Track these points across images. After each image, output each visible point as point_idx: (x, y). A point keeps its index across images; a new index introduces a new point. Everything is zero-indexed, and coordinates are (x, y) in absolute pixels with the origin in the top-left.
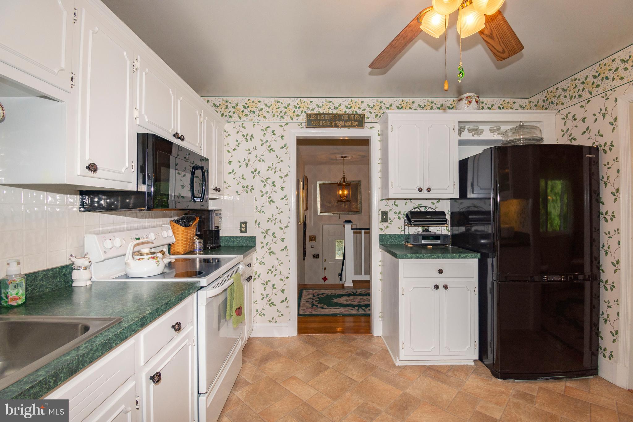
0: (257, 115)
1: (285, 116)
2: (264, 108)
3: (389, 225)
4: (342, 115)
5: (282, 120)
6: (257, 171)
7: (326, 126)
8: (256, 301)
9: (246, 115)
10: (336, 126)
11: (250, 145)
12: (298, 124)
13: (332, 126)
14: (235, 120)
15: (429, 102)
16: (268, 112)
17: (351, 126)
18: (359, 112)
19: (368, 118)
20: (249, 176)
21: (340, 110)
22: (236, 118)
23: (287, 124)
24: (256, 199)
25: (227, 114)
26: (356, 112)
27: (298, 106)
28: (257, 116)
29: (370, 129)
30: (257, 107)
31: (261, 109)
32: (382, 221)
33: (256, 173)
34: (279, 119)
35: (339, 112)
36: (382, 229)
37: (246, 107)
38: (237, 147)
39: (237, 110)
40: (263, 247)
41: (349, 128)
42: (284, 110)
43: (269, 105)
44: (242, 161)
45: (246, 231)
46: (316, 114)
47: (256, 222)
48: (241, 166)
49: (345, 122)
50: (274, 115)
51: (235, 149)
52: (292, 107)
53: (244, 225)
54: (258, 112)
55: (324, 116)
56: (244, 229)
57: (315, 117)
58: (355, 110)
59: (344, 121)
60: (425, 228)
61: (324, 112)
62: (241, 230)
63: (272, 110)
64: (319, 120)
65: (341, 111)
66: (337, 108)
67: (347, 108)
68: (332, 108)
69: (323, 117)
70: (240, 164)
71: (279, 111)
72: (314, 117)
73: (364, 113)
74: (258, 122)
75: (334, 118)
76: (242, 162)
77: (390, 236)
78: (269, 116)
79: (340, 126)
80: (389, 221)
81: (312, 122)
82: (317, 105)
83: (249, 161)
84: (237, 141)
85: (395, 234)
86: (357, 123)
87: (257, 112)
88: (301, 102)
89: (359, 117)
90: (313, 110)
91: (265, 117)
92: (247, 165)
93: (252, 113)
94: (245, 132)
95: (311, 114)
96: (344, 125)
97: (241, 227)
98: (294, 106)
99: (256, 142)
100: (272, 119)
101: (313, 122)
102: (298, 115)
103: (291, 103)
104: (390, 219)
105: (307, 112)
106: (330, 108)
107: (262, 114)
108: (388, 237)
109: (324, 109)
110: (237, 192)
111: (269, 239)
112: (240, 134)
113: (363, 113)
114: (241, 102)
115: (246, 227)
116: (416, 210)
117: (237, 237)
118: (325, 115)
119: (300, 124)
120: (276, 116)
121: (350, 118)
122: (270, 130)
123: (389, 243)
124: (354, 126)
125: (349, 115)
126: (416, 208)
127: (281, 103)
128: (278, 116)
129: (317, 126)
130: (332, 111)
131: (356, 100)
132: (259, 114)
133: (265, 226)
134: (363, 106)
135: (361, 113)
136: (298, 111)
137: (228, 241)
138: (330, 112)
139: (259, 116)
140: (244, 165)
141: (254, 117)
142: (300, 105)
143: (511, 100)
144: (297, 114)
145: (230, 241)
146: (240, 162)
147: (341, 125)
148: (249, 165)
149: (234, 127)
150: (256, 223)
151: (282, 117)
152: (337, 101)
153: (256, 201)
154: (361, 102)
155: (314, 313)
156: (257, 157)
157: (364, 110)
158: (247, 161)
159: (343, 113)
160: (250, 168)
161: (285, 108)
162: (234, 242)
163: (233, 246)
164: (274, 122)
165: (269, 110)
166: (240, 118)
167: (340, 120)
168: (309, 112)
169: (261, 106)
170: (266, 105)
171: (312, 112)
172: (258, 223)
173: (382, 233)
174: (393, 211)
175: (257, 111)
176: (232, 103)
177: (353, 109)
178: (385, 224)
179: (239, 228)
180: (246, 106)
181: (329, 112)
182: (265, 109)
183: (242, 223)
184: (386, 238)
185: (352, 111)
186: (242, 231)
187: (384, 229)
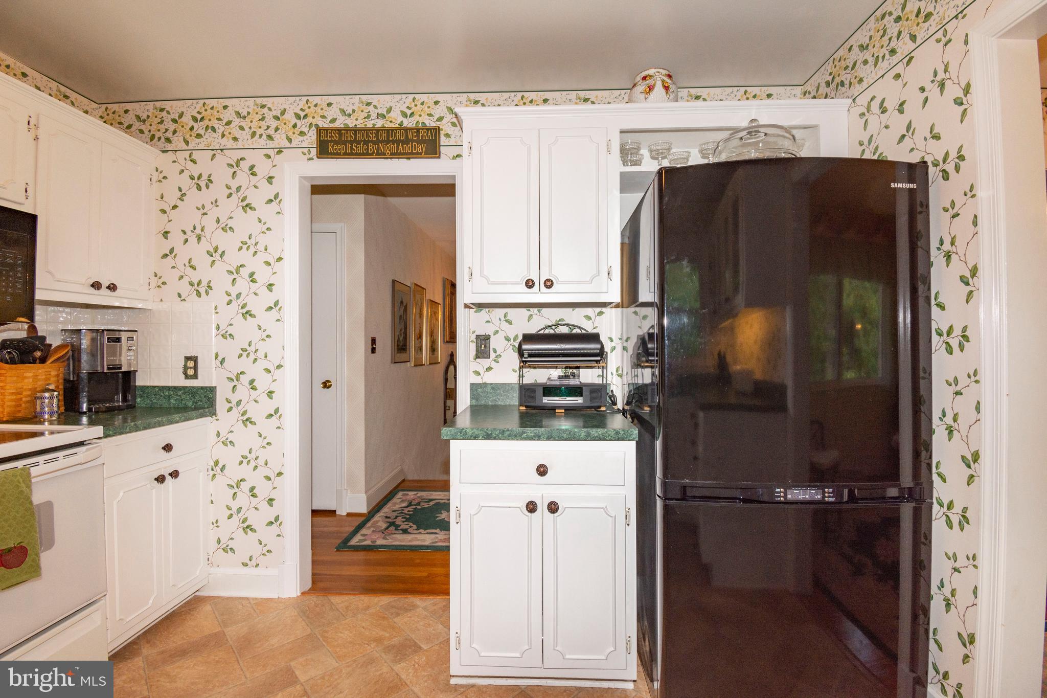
0: (220, 134)
1: (276, 136)
2: (234, 120)
3: (493, 365)
4: (392, 130)
5: (271, 144)
6: (220, 252)
7: (360, 154)
8: (217, 522)
9: (199, 136)
10: (380, 155)
11: (206, 196)
12: (303, 153)
13: (372, 154)
14: (176, 146)
15: (579, 98)
16: (242, 128)
17: (412, 153)
18: (431, 123)
19: (447, 136)
20: (202, 261)
21: (390, 120)
22: (177, 142)
23: (280, 152)
24: (216, 308)
25: (161, 135)
26: (423, 123)
27: (302, 114)
28: (220, 137)
29: (453, 159)
30: (219, 119)
31: (229, 123)
32: (477, 357)
33: (217, 255)
34: (263, 142)
35: (388, 125)
36: (478, 373)
37: (199, 120)
38: (179, 203)
39: (180, 127)
40: (230, 409)
41: (409, 158)
42: (274, 124)
43: (245, 113)
44: (188, 230)
45: (195, 376)
46: (339, 130)
47: (217, 356)
48: (186, 241)
49: (398, 147)
50: (254, 134)
51: (175, 207)
52: (290, 117)
53: (191, 364)
54: (222, 129)
55: (355, 134)
56: (191, 372)
57: (336, 137)
58: (421, 120)
59: (398, 142)
60: (571, 370)
61: (356, 125)
62: (185, 373)
63: (250, 124)
64: (345, 143)
65: (391, 122)
66: (384, 116)
67: (404, 115)
68: (374, 116)
69: (352, 135)
70: (185, 237)
71: (264, 124)
72: (333, 135)
73: (439, 126)
74: (222, 150)
75: (377, 137)
76: (189, 233)
77: (493, 388)
78: (244, 136)
79: (388, 153)
80: (493, 355)
81: (330, 147)
82: (343, 112)
83: (202, 230)
84: (180, 189)
85: (505, 384)
86: (421, 148)
87: (220, 129)
88: (309, 105)
89: (427, 134)
90: (334, 121)
91: (235, 139)
92: (199, 238)
93: (210, 130)
94: (195, 170)
95: (326, 130)
96: (397, 151)
97: (186, 368)
98: (295, 113)
99: (218, 191)
100: (250, 143)
101: (332, 147)
102: (302, 133)
103: (288, 108)
104: (495, 351)
105: (321, 126)
106: (368, 117)
107: (230, 133)
108: (489, 389)
109: (357, 120)
110: (180, 295)
111: (243, 392)
112: (186, 174)
113: (439, 124)
114: (190, 110)
115: (195, 368)
116: (547, 331)
117: (176, 389)
118: (356, 131)
119: (306, 151)
120: (257, 136)
121: (410, 136)
122: (245, 165)
123: (490, 404)
124: (417, 153)
125: (407, 130)
126: (550, 327)
127: (268, 108)
128: (261, 136)
129: (340, 154)
130: (373, 122)
131: (423, 98)
132: (225, 133)
133: (234, 365)
134: (438, 111)
135: (433, 125)
136: (302, 125)
137: (158, 396)
138: (370, 125)
139: (223, 136)
140: (193, 239)
141: (213, 139)
142: (307, 111)
143: (761, 90)
144: (300, 130)
145: (161, 396)
146: (185, 233)
147: (390, 151)
148: (202, 238)
149: (174, 162)
150: (216, 358)
151: (270, 137)
152: (383, 102)
153: (217, 313)
154: (435, 102)
155: (380, 542)
156: (218, 221)
157: (440, 119)
158: (198, 231)
159: (397, 125)
160: (205, 245)
161: (277, 118)
162: (169, 397)
163: (168, 406)
164: (254, 149)
165: (243, 124)
166: (187, 143)
167: (388, 142)
168: (326, 126)
169: (227, 115)
170: (238, 114)
171: (332, 125)
172: (220, 358)
173: (477, 380)
174: (501, 335)
175: (220, 127)
176: (171, 113)
177: (416, 118)
178: (486, 363)
179: (182, 370)
180: (199, 117)
181: (366, 125)
182: (237, 121)
183: (188, 359)
184: (485, 392)
185: (415, 122)
186: (187, 377)
187: (482, 373)
